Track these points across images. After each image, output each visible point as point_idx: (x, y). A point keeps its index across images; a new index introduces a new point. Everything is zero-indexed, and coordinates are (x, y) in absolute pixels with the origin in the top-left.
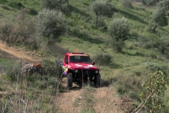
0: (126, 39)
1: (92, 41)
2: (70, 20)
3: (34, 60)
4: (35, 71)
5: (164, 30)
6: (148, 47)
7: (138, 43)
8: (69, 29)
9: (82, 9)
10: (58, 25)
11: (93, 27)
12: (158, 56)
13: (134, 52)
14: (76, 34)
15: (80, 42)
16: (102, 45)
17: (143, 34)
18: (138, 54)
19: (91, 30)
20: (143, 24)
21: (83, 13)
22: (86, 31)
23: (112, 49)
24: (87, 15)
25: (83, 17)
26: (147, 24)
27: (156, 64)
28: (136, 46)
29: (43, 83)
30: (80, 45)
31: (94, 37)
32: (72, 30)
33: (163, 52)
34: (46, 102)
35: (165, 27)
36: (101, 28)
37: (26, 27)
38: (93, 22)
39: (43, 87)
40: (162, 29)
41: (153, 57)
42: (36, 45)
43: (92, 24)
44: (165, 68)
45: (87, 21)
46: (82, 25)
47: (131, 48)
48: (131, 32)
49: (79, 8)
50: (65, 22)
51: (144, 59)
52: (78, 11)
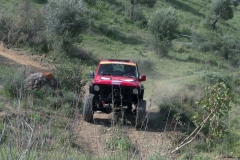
0: (174, 38)
1: (125, 40)
2: (94, 11)
3: (44, 68)
5: (228, 25)
6: (206, 50)
7: (191, 44)
8: (93, 25)
10: (78, 18)
11: (127, 21)
12: (219, 63)
13: (185, 56)
14: (102, 30)
15: (108, 43)
16: (140, 47)
17: (198, 31)
18: (190, 59)
19: (125, 25)
20: (197, 17)
23: (153, 52)
25: (113, 6)
26: (204, 17)
27: (216, 73)
28: (189, 48)
29: (55, 100)
30: (108, 46)
31: (128, 35)
32: (97, 25)
33: (226, 56)
34: (61, 128)
35: (229, 21)
36: (138, 22)
38: (126, 13)
39: (56, 106)
40: (224, 24)
41: (213, 63)
42: (46, 46)
43: (126, 16)
44: (229, 78)
45: (119, 13)
46: (112, 18)
47: (181, 51)
48: (181, 28)
50: (87, 13)
51: (200, 66)
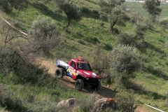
4: (108, 105)
9: (157, 46)
21: (157, 50)
22: (161, 67)
24: (162, 52)
37: (101, 62)
49: (154, 44)
52: (152, 47)
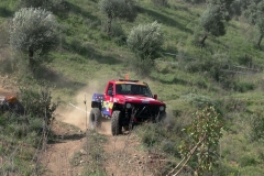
0: (157, 56)
1: (101, 59)
2: (65, 25)
3: (7, 91)
5: (219, 42)
6: (193, 70)
7: (176, 63)
8: (64, 42)
9: (85, 8)
11: (103, 37)
12: (209, 85)
14: (75, 48)
15: (81, 62)
16: (117, 67)
17: (185, 49)
18: (176, 81)
19: (101, 42)
21: (87, 15)
22: (92, 42)
23: (133, 73)
24: (93, 18)
25: (88, 20)
26: (192, 33)
27: (206, 97)
28: (174, 68)
30: (81, 66)
31: (104, 53)
32: (68, 41)
33: (217, 77)
34: (26, 159)
35: (221, 38)
36: (117, 39)
38: (103, 28)
39: (21, 135)
40: (214, 41)
41: (201, 85)
43: (102, 32)
44: (220, 103)
45: (94, 27)
46: (86, 33)
47: (165, 72)
48: (165, 46)
49: (80, 6)
51: (187, 89)
52: (78, 11)
